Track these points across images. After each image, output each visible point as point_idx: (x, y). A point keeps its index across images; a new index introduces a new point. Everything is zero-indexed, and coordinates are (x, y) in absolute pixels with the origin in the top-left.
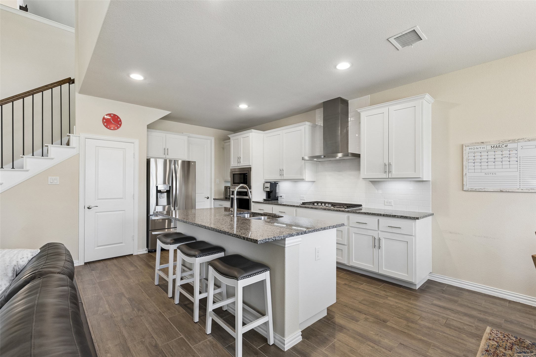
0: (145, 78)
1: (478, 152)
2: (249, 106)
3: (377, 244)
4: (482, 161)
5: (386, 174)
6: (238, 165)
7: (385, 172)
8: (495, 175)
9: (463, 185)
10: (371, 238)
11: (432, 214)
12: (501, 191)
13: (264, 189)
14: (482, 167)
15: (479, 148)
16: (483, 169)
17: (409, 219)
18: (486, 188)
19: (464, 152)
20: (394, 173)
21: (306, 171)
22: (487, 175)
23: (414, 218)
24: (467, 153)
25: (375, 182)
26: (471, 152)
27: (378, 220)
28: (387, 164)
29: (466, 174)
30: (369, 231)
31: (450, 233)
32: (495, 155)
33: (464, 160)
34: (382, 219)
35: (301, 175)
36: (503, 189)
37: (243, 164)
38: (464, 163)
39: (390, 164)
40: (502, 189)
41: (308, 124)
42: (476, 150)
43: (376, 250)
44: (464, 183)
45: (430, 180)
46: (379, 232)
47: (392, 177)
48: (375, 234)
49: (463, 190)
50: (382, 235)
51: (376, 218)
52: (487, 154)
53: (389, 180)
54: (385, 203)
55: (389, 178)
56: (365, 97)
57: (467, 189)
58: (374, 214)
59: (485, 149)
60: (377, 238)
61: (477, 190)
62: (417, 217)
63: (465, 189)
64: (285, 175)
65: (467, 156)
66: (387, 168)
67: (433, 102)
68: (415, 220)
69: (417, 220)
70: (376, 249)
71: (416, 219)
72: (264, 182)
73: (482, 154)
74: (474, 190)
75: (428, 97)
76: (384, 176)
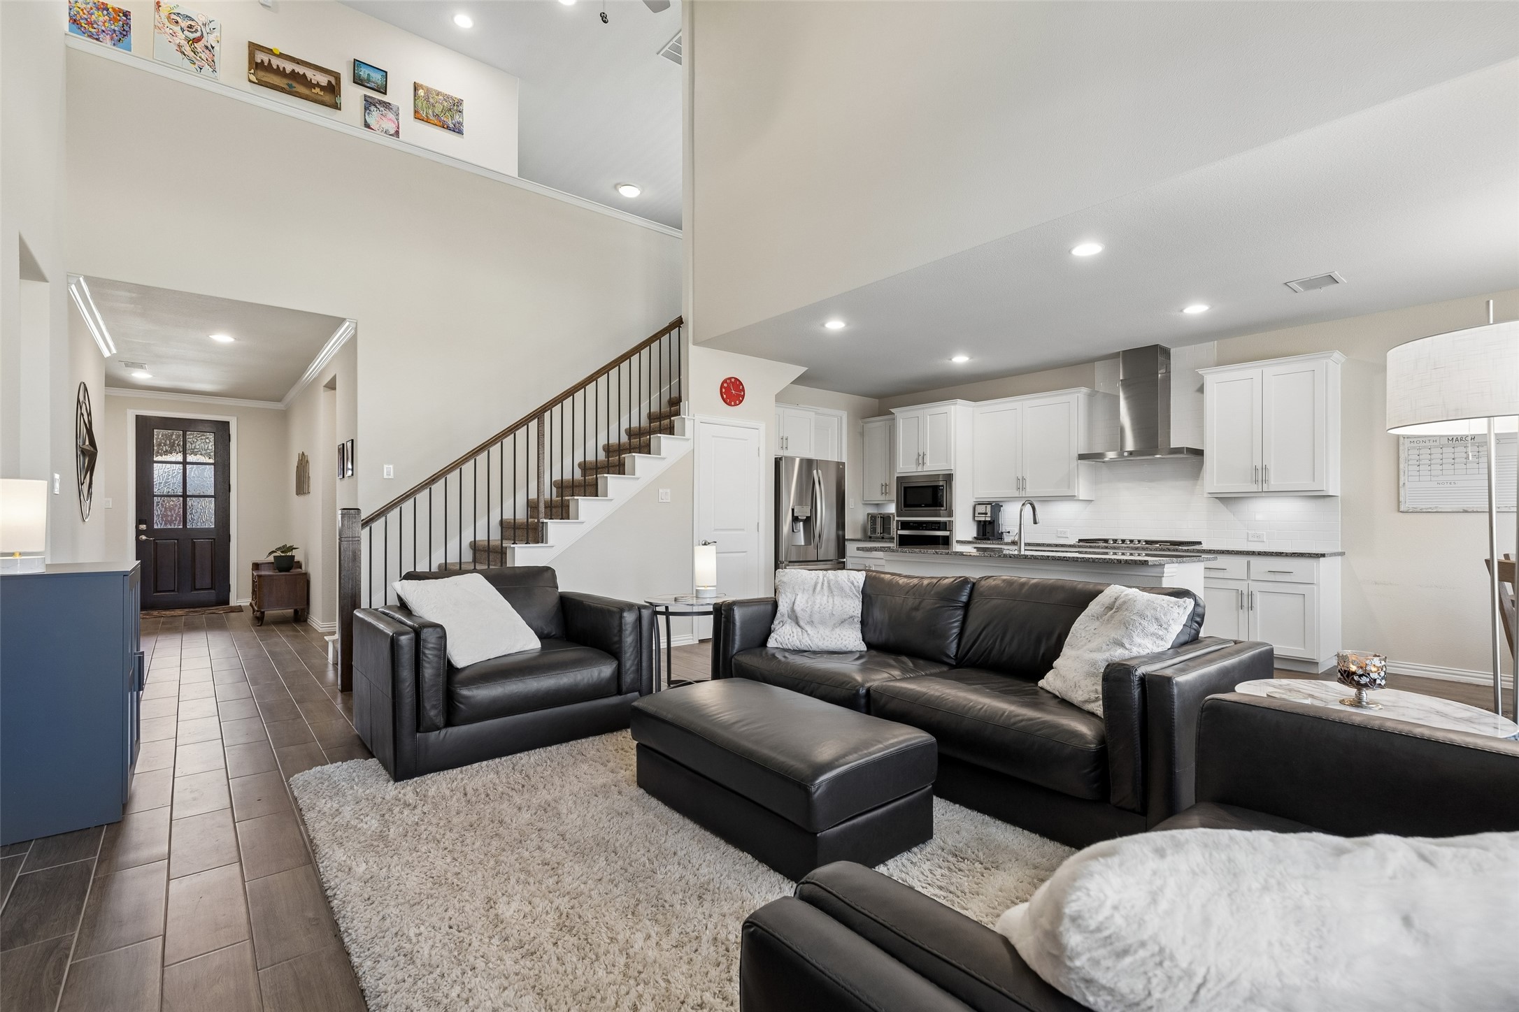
0: (848, 324)
1: (1425, 447)
2: (971, 358)
3: (1245, 604)
4: (1432, 462)
5: (1258, 484)
6: (917, 469)
7: (1256, 481)
8: (1456, 486)
9: (1399, 502)
10: (1234, 593)
11: (1342, 554)
12: (1465, 511)
13: (974, 516)
14: (1433, 473)
15: (1427, 442)
16: (1434, 476)
17: (1308, 557)
18: (1440, 506)
19: (1401, 448)
20: (1274, 483)
21: (1081, 481)
22: (1441, 485)
23: (1317, 554)
24: (1407, 449)
25: (1226, 499)
26: (1414, 448)
27: (1249, 563)
28: (1259, 467)
29: (1404, 484)
30: (1230, 582)
31: (1376, 583)
32: (1454, 453)
33: (1401, 460)
34: (1255, 561)
35: (1069, 488)
36: (1467, 507)
37: (932, 466)
38: (1401, 466)
39: (1265, 469)
40: (1465, 507)
41: (1084, 390)
42: (1421, 444)
43: (1243, 614)
44: (1401, 499)
45: (1338, 494)
46: (1250, 582)
47: (1268, 488)
48: (1242, 587)
49: (1399, 511)
50: (1255, 587)
51: (1243, 560)
52: (1440, 451)
53: (1263, 494)
54: (1250, 536)
55: (1262, 492)
56: (1207, 344)
57: (1405, 509)
58: (1241, 552)
59: (1438, 443)
60: (1245, 592)
61: (1425, 510)
62: (1323, 553)
63: (1402, 509)
64: (1028, 489)
65: (1407, 456)
66: (1261, 474)
67: (1343, 360)
68: (1318, 559)
69: (1321, 559)
70: (1243, 612)
71: (1321, 557)
72: (974, 504)
73: (1433, 451)
74: (1418, 510)
75: (1337, 355)
76: (1254, 488)
